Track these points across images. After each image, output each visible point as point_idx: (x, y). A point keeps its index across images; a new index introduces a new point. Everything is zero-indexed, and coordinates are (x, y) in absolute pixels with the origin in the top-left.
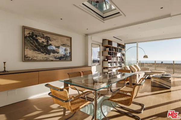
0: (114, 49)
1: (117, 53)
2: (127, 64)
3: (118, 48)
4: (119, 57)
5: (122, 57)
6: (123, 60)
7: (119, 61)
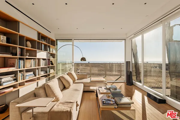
0: (29, 43)
1: (38, 51)
2: (61, 69)
3: (38, 42)
4: (44, 59)
5: (49, 60)
6: (52, 64)
7: (42, 66)
